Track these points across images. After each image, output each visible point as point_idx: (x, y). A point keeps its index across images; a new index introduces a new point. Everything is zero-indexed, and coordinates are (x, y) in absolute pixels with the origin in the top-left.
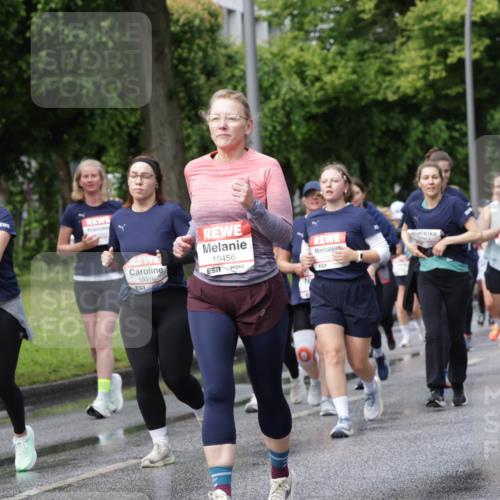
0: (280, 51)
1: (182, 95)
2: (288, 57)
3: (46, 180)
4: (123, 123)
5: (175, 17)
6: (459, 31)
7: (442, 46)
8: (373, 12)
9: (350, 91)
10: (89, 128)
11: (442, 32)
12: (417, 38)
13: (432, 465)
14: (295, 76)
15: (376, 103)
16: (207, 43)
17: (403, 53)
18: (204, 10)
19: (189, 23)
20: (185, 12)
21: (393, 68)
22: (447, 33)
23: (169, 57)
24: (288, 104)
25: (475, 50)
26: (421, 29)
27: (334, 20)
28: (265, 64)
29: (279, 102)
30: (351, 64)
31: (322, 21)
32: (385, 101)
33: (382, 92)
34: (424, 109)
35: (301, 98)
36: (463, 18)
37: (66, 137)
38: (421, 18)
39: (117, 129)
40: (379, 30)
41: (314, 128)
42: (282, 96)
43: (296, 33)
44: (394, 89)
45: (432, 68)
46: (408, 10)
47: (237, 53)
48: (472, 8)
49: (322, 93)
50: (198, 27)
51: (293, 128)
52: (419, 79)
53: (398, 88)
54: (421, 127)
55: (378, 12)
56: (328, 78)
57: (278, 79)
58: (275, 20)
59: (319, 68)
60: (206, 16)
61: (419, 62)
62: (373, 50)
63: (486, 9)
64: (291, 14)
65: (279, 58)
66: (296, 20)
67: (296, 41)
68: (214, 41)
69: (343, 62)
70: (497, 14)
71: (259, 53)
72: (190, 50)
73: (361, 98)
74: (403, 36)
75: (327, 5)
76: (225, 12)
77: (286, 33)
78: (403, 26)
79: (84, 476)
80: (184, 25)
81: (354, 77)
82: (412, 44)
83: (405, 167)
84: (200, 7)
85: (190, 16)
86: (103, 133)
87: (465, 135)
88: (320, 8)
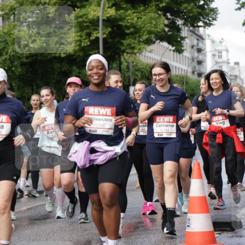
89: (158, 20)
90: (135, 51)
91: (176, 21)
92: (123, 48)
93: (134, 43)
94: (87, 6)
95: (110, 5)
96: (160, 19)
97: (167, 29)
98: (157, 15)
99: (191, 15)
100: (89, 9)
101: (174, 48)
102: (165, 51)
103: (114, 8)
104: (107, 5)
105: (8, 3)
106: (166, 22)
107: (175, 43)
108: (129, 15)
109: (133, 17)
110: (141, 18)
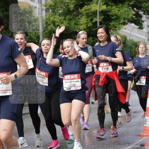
0: (49, 18)
2: (51, 19)
6: (96, 14)
7: (91, 18)
8: (73, 8)
11: (91, 14)
12: (85, 15)
14: (52, 25)
15: (73, 32)
17: (81, 19)
21: (78, 23)
25: (100, 19)
26: (86, 13)
27: (63, 10)
29: (48, 31)
30: (67, 22)
31: (60, 10)
32: (76, 32)
33: (75, 29)
36: (97, 10)
38: (86, 10)
40: (75, 13)
43: (53, 13)
44: (78, 29)
45: (89, 23)
46: (82, 8)
48: (99, 8)
52: (85, 26)
53: (80, 28)
55: (74, 8)
56: (61, 25)
58: (47, 10)
59: (59, 22)
60: (29, 8)
61: (85, 22)
62: (73, 18)
63: (103, 8)
64: (51, 8)
65: (48, 20)
66: (53, 10)
67: (53, 16)
69: (65, 21)
70: (106, 9)
73: (70, 31)
74: (81, 15)
75: (61, 6)
76: (34, 7)
77: (50, 13)
78: (81, 12)
81: (68, 25)
82: (84, 17)
84: (27, 6)
88: (59, 7)
89: (130, 12)
90: (117, 29)
91: (139, 12)
92: (110, 27)
93: (116, 24)
94: (91, 4)
95: (103, 3)
96: (130, 11)
97: (134, 17)
98: (129, 9)
99: (148, 9)
100: (92, 6)
101: (138, 27)
102: (133, 29)
103: (105, 5)
104: (102, 4)
105: (48, 3)
106: (134, 13)
107: (138, 24)
108: (114, 9)
109: (115, 10)
110: (120, 11)
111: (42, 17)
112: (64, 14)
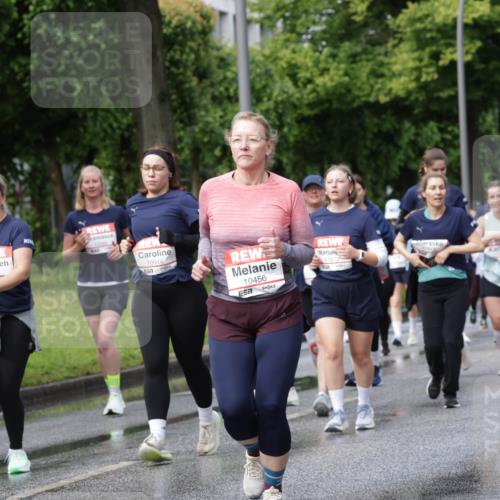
0: (272, 53)
1: (174, 97)
2: (281, 59)
3: (38, 182)
4: (115, 125)
5: (167, 19)
6: (451, 33)
8: (365, 14)
9: (342, 93)
10: (81, 130)
11: (434, 34)
12: (409, 40)
13: (424, 467)
14: (287, 79)
15: (368, 105)
16: (199, 45)
17: (396, 55)
18: (196, 12)
19: (181, 25)
20: (177, 14)
21: (384, 70)
22: (439, 36)
23: (161, 59)
24: (281, 106)
25: (467, 53)
26: (413, 32)
27: (326, 22)
28: (258, 66)
29: (271, 104)
30: (343, 66)
31: (314, 23)
32: (377, 103)
33: (374, 94)
34: (416, 111)
35: (294, 99)
36: (455, 20)
37: (58, 140)
38: (413, 21)
39: (109, 131)
40: (372, 32)
41: (306, 130)
42: (274, 98)
43: (288, 35)
44: (386, 91)
45: (424, 70)
46: (400, 12)
47: (229, 55)
48: (464, 10)
49: (314, 95)
50: (191, 29)
51: (285, 130)
52: (411, 81)
53: (390, 90)
54: (413, 130)
55: (370, 14)
56: (319, 81)
57: (270, 81)
58: (267, 23)
59: (311, 70)
60: (198, 18)
61: (411, 64)
62: (365, 52)
63: (478, 11)
64: (283, 16)
65: (271, 59)
66: (288, 22)
67: (288, 44)
68: (206, 43)
69: (335, 64)
70: (489, 16)
71: (251, 55)
72: (182, 52)
73: (353, 101)
74: (395, 38)
75: (320, 7)
76: (217, 14)
77: (278, 35)
78: (395, 29)
79: (76, 478)
80: (176, 27)
81: (347, 79)
82: (404, 46)
83: (396, 169)
84: (192, 9)
85: (183, 18)
86: (96, 135)
87: (457, 137)
88: (312, 10)
111: (247, 50)
112: (332, 36)
